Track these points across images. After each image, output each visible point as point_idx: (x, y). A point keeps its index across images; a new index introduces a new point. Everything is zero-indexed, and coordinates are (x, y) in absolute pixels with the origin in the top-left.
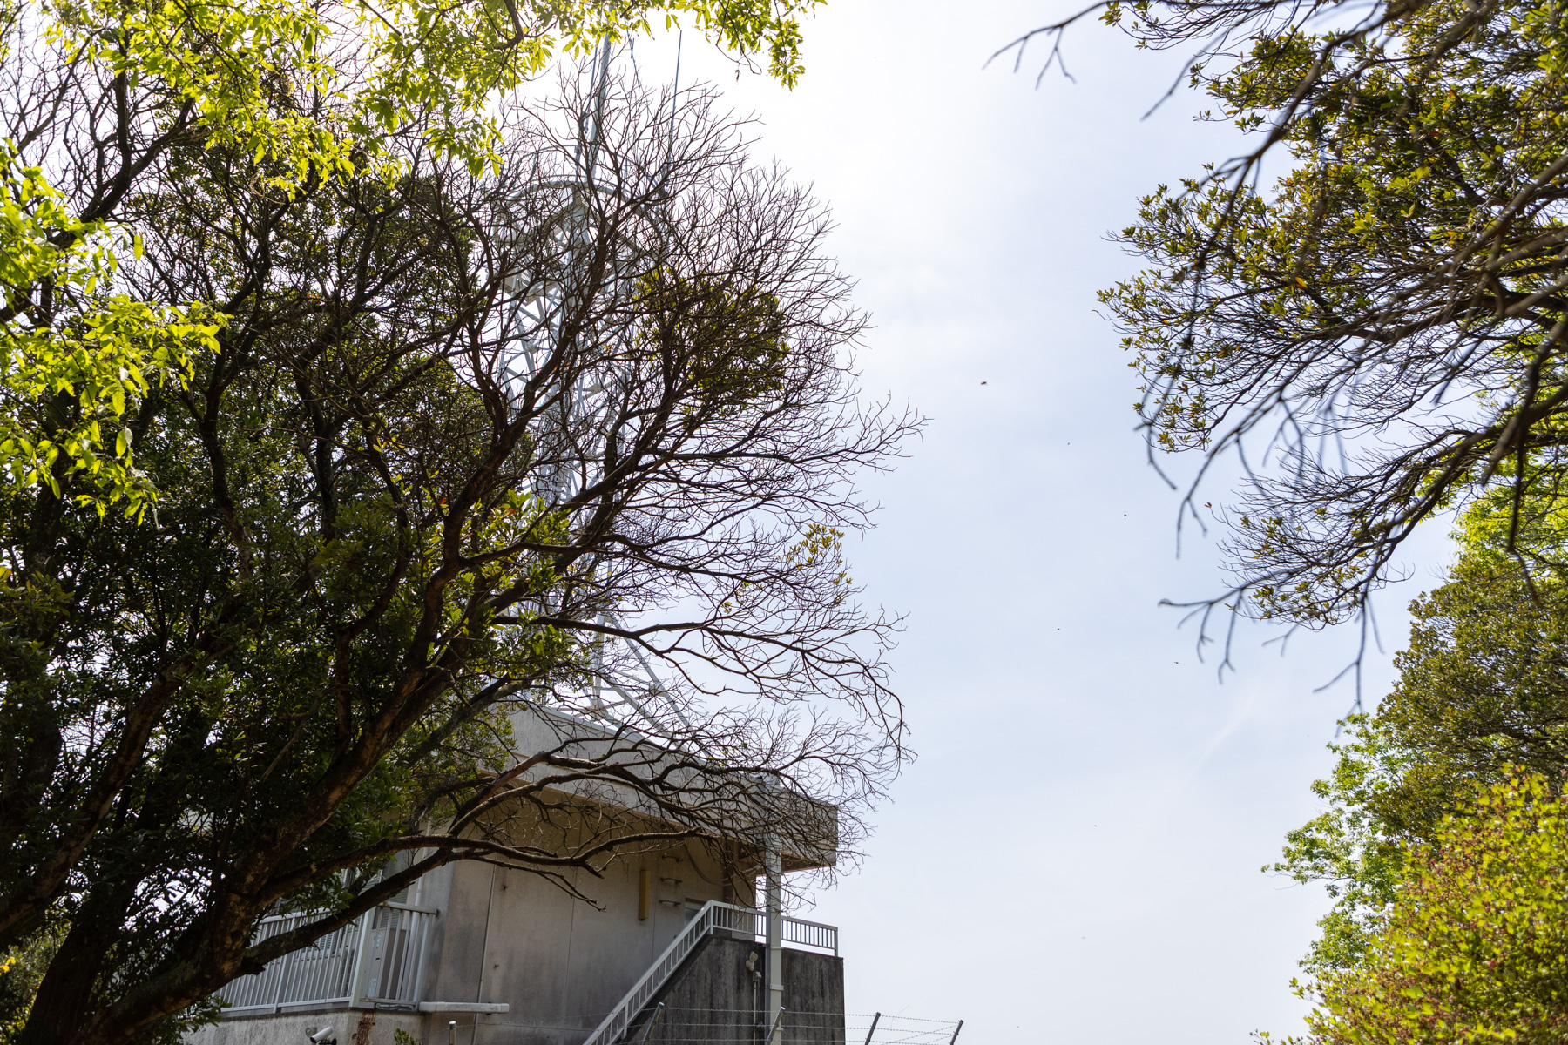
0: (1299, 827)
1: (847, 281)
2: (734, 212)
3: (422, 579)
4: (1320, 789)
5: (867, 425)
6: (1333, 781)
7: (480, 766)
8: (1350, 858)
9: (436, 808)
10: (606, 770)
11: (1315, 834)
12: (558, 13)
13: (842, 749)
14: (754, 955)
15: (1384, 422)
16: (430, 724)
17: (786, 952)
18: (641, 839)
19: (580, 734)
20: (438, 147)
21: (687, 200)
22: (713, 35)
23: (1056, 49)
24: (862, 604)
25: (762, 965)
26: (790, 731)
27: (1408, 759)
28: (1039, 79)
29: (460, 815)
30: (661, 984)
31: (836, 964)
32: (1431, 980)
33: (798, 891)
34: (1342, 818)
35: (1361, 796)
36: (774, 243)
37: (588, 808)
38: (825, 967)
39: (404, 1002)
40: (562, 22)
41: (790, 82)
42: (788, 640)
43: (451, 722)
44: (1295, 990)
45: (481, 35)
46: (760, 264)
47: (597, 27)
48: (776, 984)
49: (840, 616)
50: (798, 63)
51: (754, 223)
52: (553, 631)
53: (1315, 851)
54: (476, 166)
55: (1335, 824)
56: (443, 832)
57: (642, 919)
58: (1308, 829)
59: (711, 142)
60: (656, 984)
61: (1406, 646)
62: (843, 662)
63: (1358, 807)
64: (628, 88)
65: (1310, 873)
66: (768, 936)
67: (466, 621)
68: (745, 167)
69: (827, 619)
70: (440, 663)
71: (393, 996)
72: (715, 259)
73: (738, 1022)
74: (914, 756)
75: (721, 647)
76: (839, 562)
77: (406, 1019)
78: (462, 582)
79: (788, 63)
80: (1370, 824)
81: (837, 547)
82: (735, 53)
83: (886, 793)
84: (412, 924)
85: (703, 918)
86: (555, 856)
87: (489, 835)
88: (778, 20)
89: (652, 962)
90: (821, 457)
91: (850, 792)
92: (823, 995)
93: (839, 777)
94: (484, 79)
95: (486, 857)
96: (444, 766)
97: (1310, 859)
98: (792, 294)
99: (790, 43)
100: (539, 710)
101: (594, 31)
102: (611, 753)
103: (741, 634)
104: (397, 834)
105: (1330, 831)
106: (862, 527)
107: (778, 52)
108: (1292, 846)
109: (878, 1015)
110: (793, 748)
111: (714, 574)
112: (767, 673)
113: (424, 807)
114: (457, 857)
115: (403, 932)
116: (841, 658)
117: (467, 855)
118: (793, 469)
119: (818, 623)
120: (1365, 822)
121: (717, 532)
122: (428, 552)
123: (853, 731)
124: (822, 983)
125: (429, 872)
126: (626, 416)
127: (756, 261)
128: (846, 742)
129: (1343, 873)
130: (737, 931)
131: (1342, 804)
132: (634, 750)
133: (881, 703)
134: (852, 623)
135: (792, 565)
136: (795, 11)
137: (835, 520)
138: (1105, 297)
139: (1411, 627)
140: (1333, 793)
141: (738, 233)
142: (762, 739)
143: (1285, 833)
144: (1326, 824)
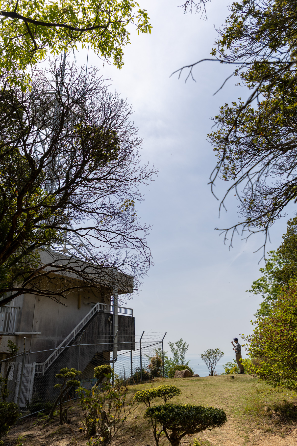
0: (256, 280)
1: (137, 129)
2: (104, 106)
3: (11, 215)
4: (262, 270)
5: (142, 171)
6: (265, 268)
7: (31, 267)
8: (269, 288)
9: (18, 279)
10: (67, 268)
11: (260, 282)
12: (48, 41)
13: (134, 262)
14: (110, 317)
15: (282, 173)
16: (15, 255)
17: (119, 316)
18: (77, 288)
19: (60, 258)
20: (12, 83)
21: (89, 102)
22: (97, 51)
23: (191, 72)
24: (140, 222)
25: (112, 319)
26: (120, 257)
27: (284, 262)
28: (186, 80)
29: (25, 281)
30: (84, 325)
31: (133, 319)
32: (284, 320)
33: (122, 301)
34: (267, 278)
35: (272, 272)
36: (115, 116)
37: (62, 278)
38: (130, 320)
39: (10, 332)
40: (50, 44)
41: (120, 67)
42: (119, 232)
43: (21, 255)
44: (251, 323)
45: (24, 46)
46: (111, 123)
47: (60, 46)
48: (116, 324)
49: (133, 226)
50: (122, 62)
51: (109, 110)
52: (51, 230)
53: (260, 286)
54: (24, 89)
55: (265, 279)
56: (20, 286)
57: (79, 308)
58: (258, 281)
59: (96, 85)
60: (83, 325)
61: (286, 233)
62: (134, 238)
63: (271, 275)
64: (71, 66)
65: (258, 292)
66: (114, 312)
67: (25, 227)
68: (107, 93)
69: (130, 227)
70: (17, 239)
71: (7, 331)
72: (98, 120)
73: (106, 335)
74: (153, 264)
75: (100, 234)
76: (134, 210)
77: (11, 337)
78: (23, 215)
79: (119, 61)
80: (274, 279)
81: (133, 205)
82: (103, 57)
83: (146, 273)
84: (12, 311)
85: (96, 307)
86: (53, 292)
87: (34, 286)
88: (116, 48)
89: (82, 319)
90: (129, 180)
91: (136, 273)
92: (129, 327)
93: (133, 269)
94: (26, 61)
95: (33, 293)
96: (20, 267)
97: (258, 289)
98: (120, 132)
99: (120, 55)
100: (48, 251)
101: (60, 48)
102: (69, 263)
103: (106, 231)
104: (6, 287)
105: (264, 281)
106: (140, 200)
107: (116, 58)
108: (254, 285)
109: (144, 332)
110: (121, 262)
111: (98, 213)
112: (113, 241)
113: (14, 279)
114: (25, 293)
115: (9, 313)
116: (134, 237)
117: (27, 292)
118: (120, 183)
119: (127, 228)
120: (273, 279)
121: (99, 201)
122: (13, 207)
123: (137, 257)
124: (129, 324)
125: (16, 297)
126: (72, 167)
127: (110, 122)
128: (135, 260)
129: (266, 292)
130: (106, 311)
131: (267, 274)
132: (75, 262)
133: (145, 250)
134: (137, 228)
135: (120, 211)
136: (121, 45)
137: (133, 198)
138: (209, 136)
139: (287, 228)
140: (265, 271)
141: (105, 113)
142: (112, 259)
143: (252, 282)
144: (263, 279)
